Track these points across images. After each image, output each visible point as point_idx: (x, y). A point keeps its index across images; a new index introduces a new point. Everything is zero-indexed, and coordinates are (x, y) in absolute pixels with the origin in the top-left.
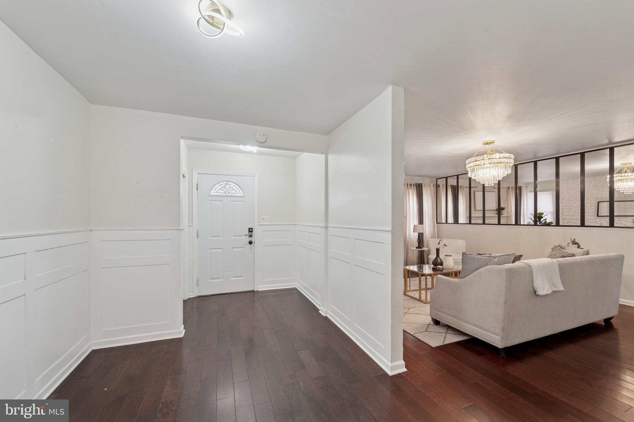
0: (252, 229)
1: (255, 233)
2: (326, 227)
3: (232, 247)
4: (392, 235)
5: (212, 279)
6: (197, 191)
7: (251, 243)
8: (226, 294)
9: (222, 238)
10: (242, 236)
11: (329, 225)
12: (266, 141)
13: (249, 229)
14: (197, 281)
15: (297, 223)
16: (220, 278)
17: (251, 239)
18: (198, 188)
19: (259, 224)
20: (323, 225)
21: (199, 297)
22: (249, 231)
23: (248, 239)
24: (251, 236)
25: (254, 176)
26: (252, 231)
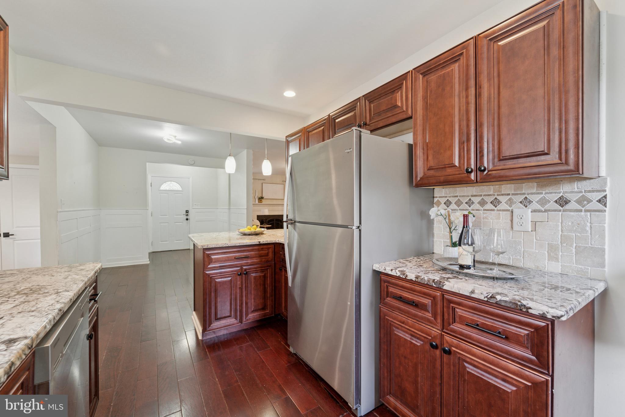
0: (188, 211)
1: (190, 213)
2: (229, 209)
3: (175, 222)
4: (247, 210)
5: (162, 241)
6: (151, 187)
7: (187, 219)
8: (171, 251)
9: (168, 216)
10: (181, 215)
11: (231, 208)
12: (194, 164)
13: (186, 211)
14: (152, 242)
15: (218, 208)
16: (167, 241)
17: (187, 217)
18: (152, 186)
19: (193, 208)
20: (228, 208)
21: (153, 252)
22: (186, 212)
23: (185, 217)
24: (187, 215)
25: (189, 178)
26: (188, 212)
